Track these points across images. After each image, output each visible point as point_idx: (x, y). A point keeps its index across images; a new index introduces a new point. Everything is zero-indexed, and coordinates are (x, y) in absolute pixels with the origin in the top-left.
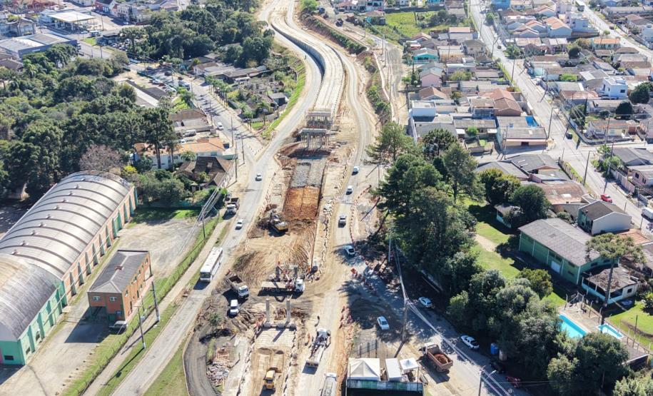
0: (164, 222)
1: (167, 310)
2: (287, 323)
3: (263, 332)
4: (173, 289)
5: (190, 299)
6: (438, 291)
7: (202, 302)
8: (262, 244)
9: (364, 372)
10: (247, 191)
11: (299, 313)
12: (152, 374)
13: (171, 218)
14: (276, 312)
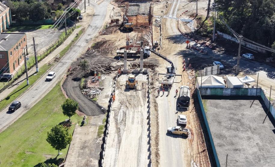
0: (33, 31)
1: (43, 67)
2: (141, 70)
3: (122, 75)
4: (47, 57)
5: (60, 62)
6: (257, 52)
7: (71, 63)
8: (112, 37)
9: (212, 82)
10: (94, 15)
11: (149, 65)
12: (36, 98)
13: (37, 29)
14: (131, 65)
